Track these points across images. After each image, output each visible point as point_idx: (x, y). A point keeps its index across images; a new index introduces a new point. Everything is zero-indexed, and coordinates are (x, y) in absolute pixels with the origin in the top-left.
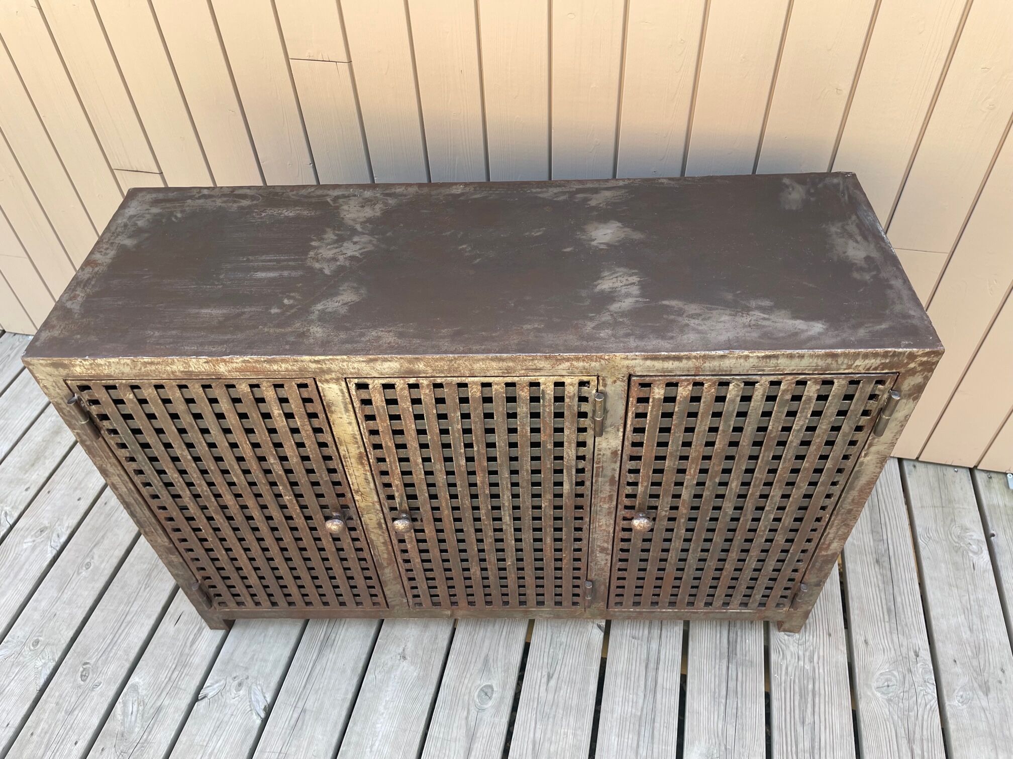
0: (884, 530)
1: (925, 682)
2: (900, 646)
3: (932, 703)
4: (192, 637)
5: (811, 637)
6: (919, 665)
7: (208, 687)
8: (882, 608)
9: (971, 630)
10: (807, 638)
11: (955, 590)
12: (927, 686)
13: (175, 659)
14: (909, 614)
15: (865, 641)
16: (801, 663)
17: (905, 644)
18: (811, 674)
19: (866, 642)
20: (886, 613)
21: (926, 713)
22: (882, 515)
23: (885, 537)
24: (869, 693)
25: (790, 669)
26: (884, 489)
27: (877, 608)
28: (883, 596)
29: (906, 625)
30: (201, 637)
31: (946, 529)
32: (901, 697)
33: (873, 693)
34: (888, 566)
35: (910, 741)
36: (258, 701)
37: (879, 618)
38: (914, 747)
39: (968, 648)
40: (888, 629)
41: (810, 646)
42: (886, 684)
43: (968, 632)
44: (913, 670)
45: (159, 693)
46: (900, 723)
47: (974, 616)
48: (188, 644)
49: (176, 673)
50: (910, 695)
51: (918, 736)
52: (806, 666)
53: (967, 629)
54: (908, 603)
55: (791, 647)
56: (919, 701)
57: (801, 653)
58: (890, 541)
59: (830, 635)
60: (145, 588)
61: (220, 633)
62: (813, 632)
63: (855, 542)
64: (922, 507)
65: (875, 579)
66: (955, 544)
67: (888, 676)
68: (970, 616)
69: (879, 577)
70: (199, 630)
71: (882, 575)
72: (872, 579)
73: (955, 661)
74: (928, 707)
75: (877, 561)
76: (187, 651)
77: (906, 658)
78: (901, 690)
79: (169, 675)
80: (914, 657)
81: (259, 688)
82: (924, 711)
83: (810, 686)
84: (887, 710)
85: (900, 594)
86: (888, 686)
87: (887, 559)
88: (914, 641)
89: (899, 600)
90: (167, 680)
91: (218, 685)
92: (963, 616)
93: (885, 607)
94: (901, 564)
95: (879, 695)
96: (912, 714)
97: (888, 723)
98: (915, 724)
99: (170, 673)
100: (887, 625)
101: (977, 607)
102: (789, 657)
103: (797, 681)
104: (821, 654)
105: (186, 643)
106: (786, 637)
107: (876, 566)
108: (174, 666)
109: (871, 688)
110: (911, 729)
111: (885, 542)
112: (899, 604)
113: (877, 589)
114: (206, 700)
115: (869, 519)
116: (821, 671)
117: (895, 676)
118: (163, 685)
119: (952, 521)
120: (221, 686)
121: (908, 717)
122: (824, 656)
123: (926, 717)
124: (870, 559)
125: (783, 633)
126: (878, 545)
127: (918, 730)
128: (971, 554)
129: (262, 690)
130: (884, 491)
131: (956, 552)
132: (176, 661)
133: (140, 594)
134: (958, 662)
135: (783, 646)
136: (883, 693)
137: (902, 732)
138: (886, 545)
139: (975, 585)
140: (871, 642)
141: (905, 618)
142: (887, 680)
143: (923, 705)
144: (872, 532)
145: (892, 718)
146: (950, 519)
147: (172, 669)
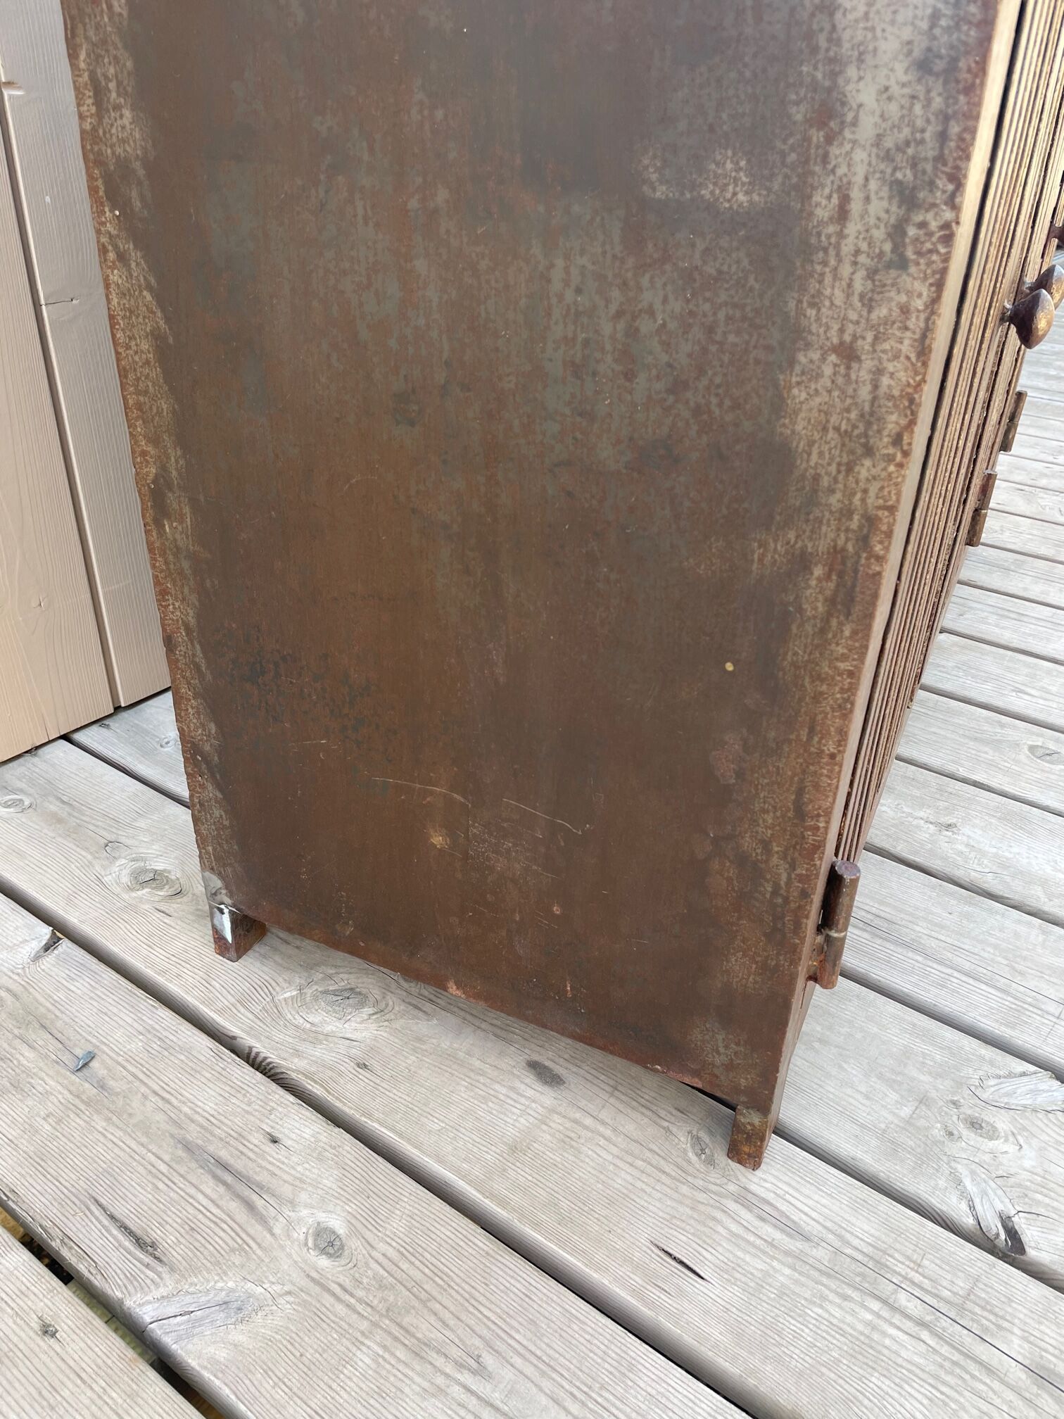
4: (768, 1231)
7: (972, 1207)
13: (846, 1298)
30: (783, 1207)
36: (1034, 1092)
45: (972, 1367)
48: (797, 1245)
49: (903, 1299)
60: (480, 1371)
61: (775, 1144)
70: (748, 1206)
76: (821, 1253)
79: (908, 1325)
81: (992, 1082)
90: (925, 1335)
91: (967, 1182)
99: (897, 1319)
105: (787, 1253)
108: (875, 1305)
114: (1020, 1223)
118: (945, 1350)
120: (973, 1173)
129: (1000, 1077)
132: (855, 1295)
133: (496, 1397)
147: (885, 1313)
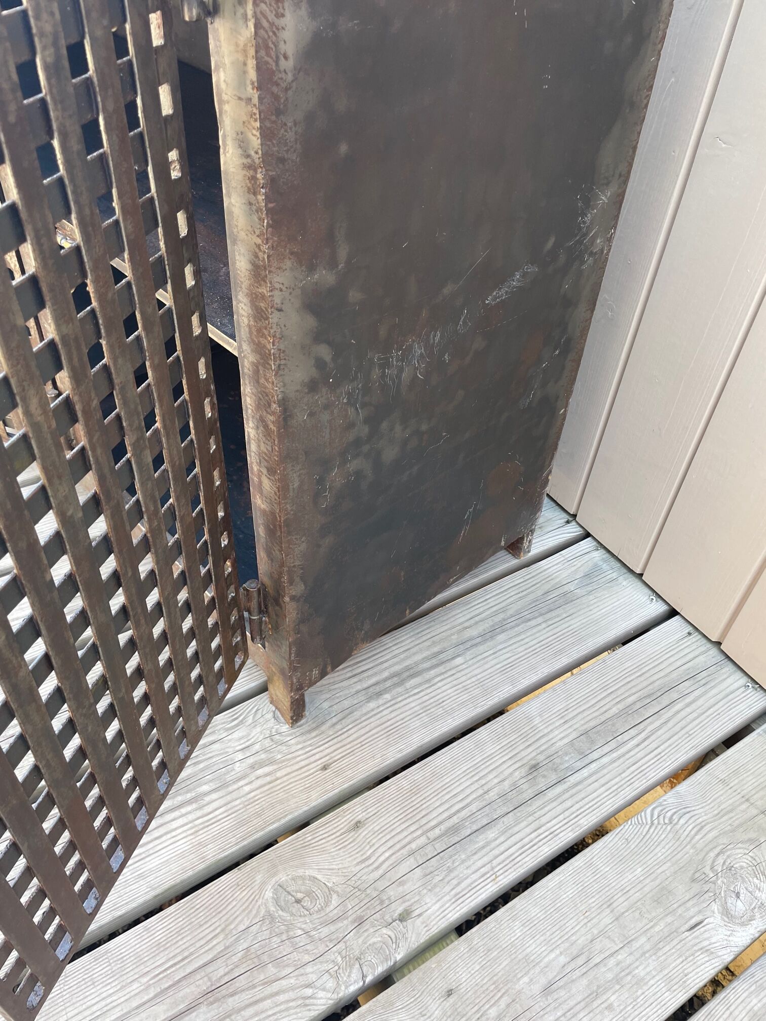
0: (606, 749)
1: (358, 959)
2: (400, 881)
3: (321, 994)
5: (300, 746)
6: (384, 931)
8: (450, 817)
9: (547, 990)
10: (293, 742)
11: (607, 919)
12: (351, 966)
14: (479, 864)
15: (359, 822)
16: (240, 756)
17: (408, 887)
18: (228, 778)
19: (358, 825)
20: (443, 827)
21: (292, 995)
22: (633, 732)
23: (595, 755)
24: (259, 878)
25: (215, 746)
26: (688, 710)
27: (441, 810)
28: (474, 808)
29: (450, 871)
31: (724, 840)
32: (291, 933)
33: (263, 884)
34: (542, 784)
35: (210, 995)
37: (424, 821)
38: (203, 1008)
39: (503, 1004)
40: (413, 846)
41: (279, 752)
42: (299, 896)
43: (537, 988)
44: (366, 926)
46: (235, 959)
47: (584, 982)
50: (308, 947)
51: (232, 1002)
52: (238, 764)
53: (543, 981)
54: (496, 852)
55: (258, 729)
56: (309, 969)
57: (257, 747)
58: (594, 766)
59: (325, 768)
62: (310, 745)
63: (537, 720)
64: (723, 781)
65: (496, 781)
66: (707, 870)
67: (318, 892)
68: (578, 973)
69: (507, 784)
71: (515, 787)
72: (491, 776)
73: (450, 993)
74: (309, 992)
75: (535, 767)
77: (382, 902)
78: (307, 927)
80: (396, 915)
82: (293, 989)
83: (205, 788)
84: (247, 923)
85: (503, 832)
86: (298, 901)
87: (553, 778)
88: (429, 899)
89: (491, 834)
92: (563, 960)
93: (455, 820)
94: (568, 803)
95: (269, 894)
96: (271, 970)
97: (221, 937)
98: (254, 987)
100: (423, 840)
101: (610, 976)
102: (237, 735)
103: (201, 766)
104: (279, 774)
106: (270, 715)
107: (523, 771)
109: (275, 874)
110: (238, 983)
111: (587, 761)
112: (481, 839)
113: (481, 792)
115: (603, 718)
116: (247, 789)
117: (327, 903)
119: (751, 841)
121: (262, 966)
122: (277, 779)
123: (281, 998)
124: (529, 755)
125: (274, 708)
126: (566, 754)
127: (245, 997)
128: (715, 907)
130: (683, 713)
131: (693, 880)
134: (452, 1000)
135: (250, 720)
136: (276, 901)
137: (219, 971)
138: (579, 764)
139: (656, 949)
140: (363, 832)
141: (463, 861)
142: (309, 894)
143: (302, 980)
144: (586, 733)
145: (237, 940)
146: (752, 835)
